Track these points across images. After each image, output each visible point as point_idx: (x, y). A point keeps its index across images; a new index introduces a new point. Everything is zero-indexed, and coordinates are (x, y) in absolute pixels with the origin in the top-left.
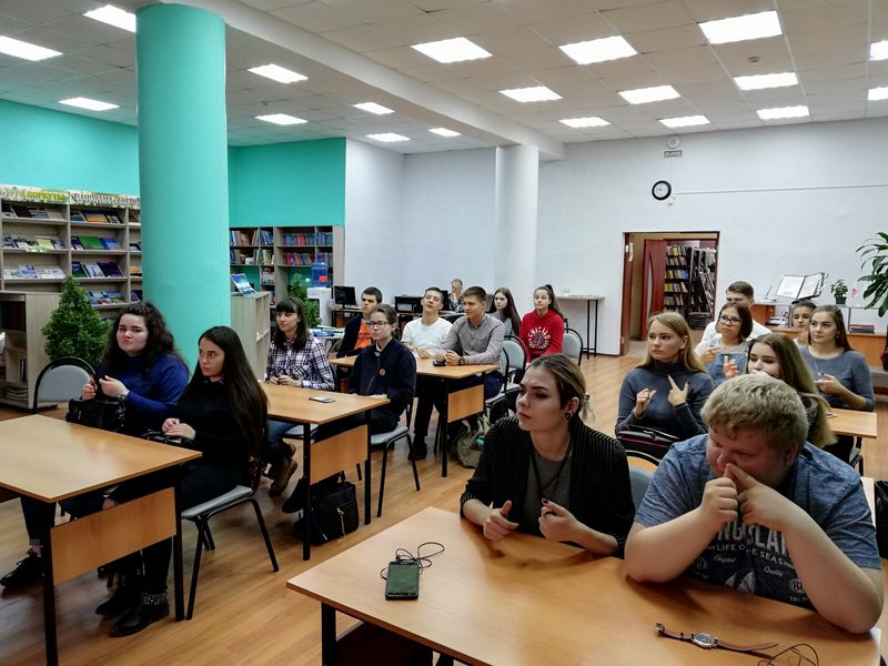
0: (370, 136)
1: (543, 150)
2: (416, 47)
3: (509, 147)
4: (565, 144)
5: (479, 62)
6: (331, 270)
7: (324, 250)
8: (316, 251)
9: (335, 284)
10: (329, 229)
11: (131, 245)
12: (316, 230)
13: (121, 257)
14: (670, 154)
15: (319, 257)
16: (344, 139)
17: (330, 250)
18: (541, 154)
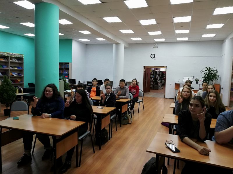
0: (79, 39)
1: (125, 45)
2: (104, 18)
3: (117, 44)
4: (129, 44)
5: (118, 23)
6: (68, 74)
7: (66, 69)
8: (64, 69)
9: (69, 78)
10: (68, 63)
11: (10, 67)
12: (64, 64)
13: (7, 70)
14: (154, 47)
15: (65, 71)
16: (72, 39)
17: (68, 69)
18: (124, 46)
